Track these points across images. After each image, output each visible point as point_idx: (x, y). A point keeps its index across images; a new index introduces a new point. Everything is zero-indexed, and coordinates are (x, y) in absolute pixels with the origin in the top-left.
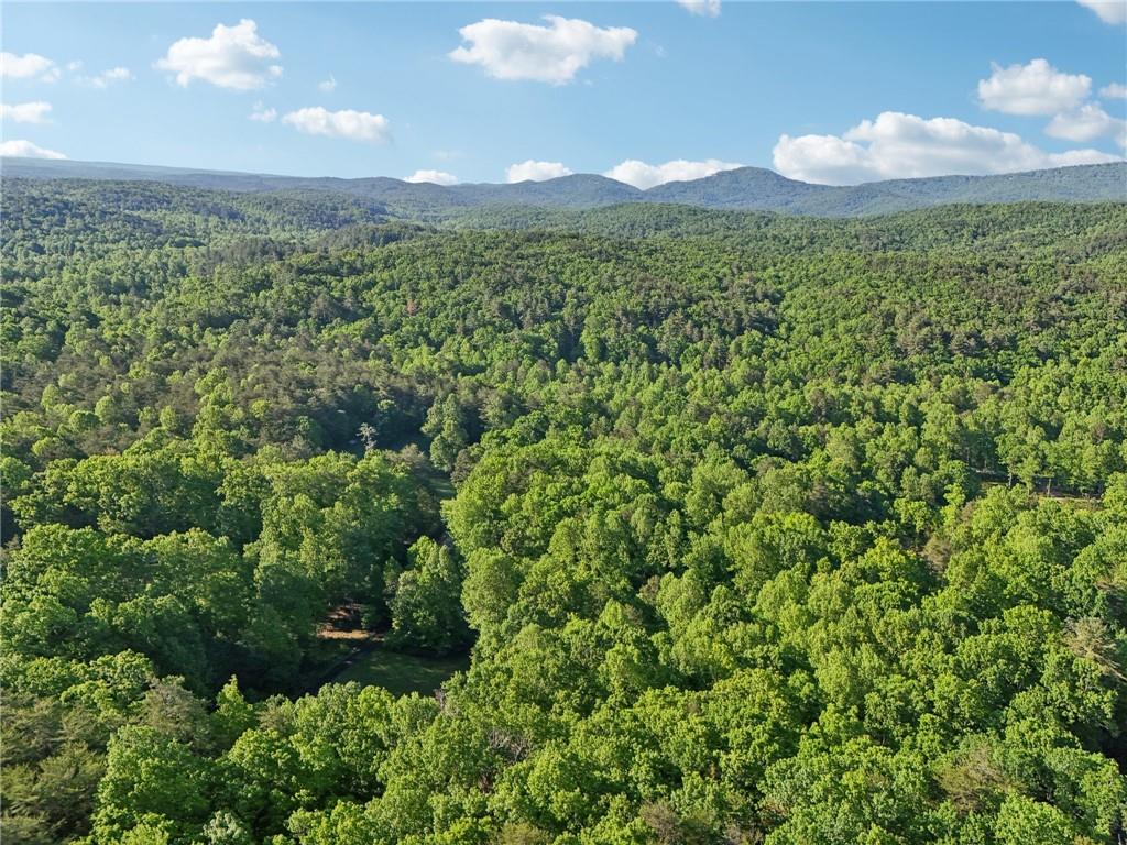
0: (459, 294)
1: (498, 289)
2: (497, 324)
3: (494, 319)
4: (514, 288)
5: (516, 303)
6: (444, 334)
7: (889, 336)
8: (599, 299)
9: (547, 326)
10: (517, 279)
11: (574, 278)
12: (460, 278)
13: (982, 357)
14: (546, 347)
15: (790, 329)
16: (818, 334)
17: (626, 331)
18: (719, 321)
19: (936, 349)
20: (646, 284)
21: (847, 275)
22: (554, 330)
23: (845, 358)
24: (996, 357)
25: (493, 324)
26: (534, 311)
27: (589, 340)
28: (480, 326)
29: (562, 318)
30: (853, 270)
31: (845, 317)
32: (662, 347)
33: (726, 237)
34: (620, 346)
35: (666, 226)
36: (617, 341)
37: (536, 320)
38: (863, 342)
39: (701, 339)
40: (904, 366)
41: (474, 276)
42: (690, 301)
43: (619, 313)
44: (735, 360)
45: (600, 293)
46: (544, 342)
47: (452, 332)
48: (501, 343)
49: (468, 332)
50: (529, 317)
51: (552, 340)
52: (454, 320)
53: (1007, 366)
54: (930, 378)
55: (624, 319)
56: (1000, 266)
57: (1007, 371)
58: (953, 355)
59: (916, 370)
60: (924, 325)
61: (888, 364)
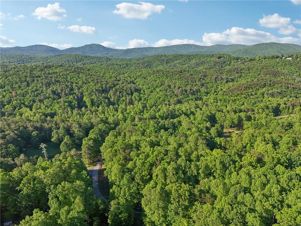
0: (32, 88)
1: (47, 85)
2: (52, 97)
3: (51, 96)
4: (53, 84)
5: (56, 90)
6: (31, 103)
7: (172, 91)
8: (85, 86)
9: (71, 97)
10: (53, 81)
12: (30, 82)
13: (195, 95)
14: (73, 103)
15: (144, 91)
16: (152, 92)
17: (99, 96)
18: (125, 90)
19: (184, 94)
22: (74, 97)
23: (164, 98)
24: (198, 95)
25: (51, 97)
26: (65, 92)
27: (87, 100)
28: (46, 99)
29: (75, 93)
31: (157, 87)
32: (112, 100)
33: (102, 64)
34: (99, 101)
35: (79, 61)
36: (98, 99)
37: (66, 95)
38: (166, 93)
39: (123, 97)
40: (179, 99)
41: (36, 81)
43: (94, 91)
44: (136, 102)
45: (84, 84)
46: (72, 102)
47: (34, 101)
48: (56, 104)
49: (41, 101)
50: (63, 94)
51: (74, 101)
52: (34, 97)
53: (201, 97)
54: (186, 102)
55: (97, 92)
56: (184, 71)
57: (201, 98)
58: (189, 95)
59: (182, 100)
60: (179, 88)
61: (175, 99)
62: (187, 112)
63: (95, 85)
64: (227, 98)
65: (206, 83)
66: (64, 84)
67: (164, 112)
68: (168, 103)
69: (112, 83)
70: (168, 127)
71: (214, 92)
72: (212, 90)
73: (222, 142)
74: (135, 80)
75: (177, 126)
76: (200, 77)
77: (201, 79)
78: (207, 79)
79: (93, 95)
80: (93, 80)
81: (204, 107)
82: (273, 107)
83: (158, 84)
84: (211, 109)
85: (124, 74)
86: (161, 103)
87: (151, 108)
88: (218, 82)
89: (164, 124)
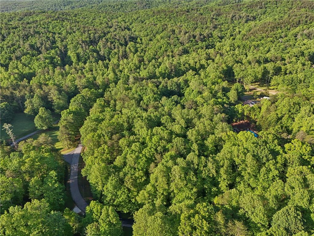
0: (8, 43)
2: (31, 53)
3: (29, 51)
4: (32, 37)
5: (36, 43)
7: (177, 38)
8: (70, 37)
9: (53, 51)
10: (32, 33)
11: (54, 29)
12: (5, 35)
13: (205, 41)
14: (55, 60)
15: (141, 40)
16: (151, 40)
17: (86, 49)
18: (118, 40)
19: (192, 41)
20: (86, 29)
21: (148, 18)
22: (56, 52)
23: (166, 48)
24: (209, 41)
25: (28, 53)
26: (45, 46)
27: (72, 54)
28: (23, 55)
29: (58, 47)
30: (150, 16)
31: (157, 33)
32: (102, 53)
34: (86, 55)
36: (84, 54)
37: (47, 49)
38: (168, 41)
39: (115, 48)
40: (185, 48)
41: (12, 34)
42: (105, 34)
43: (80, 42)
44: (131, 55)
45: (69, 34)
46: (55, 58)
47: (11, 59)
48: (36, 61)
49: (18, 58)
50: (43, 48)
51: (57, 57)
52: (10, 54)
53: (213, 43)
54: (194, 51)
55: (83, 44)
56: (192, 10)
57: (213, 45)
58: (198, 42)
59: (189, 49)
60: (186, 33)
61: (181, 48)
62: (196, 66)
63: (82, 35)
64: (248, 43)
65: (219, 25)
66: (44, 36)
67: (167, 68)
68: (171, 54)
69: (102, 31)
70: (171, 89)
71: (229, 35)
72: (227, 34)
73: (246, 110)
74: (131, 25)
75: (183, 87)
76: (212, 16)
77: (213, 19)
78: (221, 18)
79: (79, 48)
80: (78, 29)
81: (217, 58)
82: (311, 53)
83: (159, 29)
84: (227, 59)
85: (117, 18)
86: (162, 55)
87: (149, 61)
88: (235, 21)
89: (166, 86)
